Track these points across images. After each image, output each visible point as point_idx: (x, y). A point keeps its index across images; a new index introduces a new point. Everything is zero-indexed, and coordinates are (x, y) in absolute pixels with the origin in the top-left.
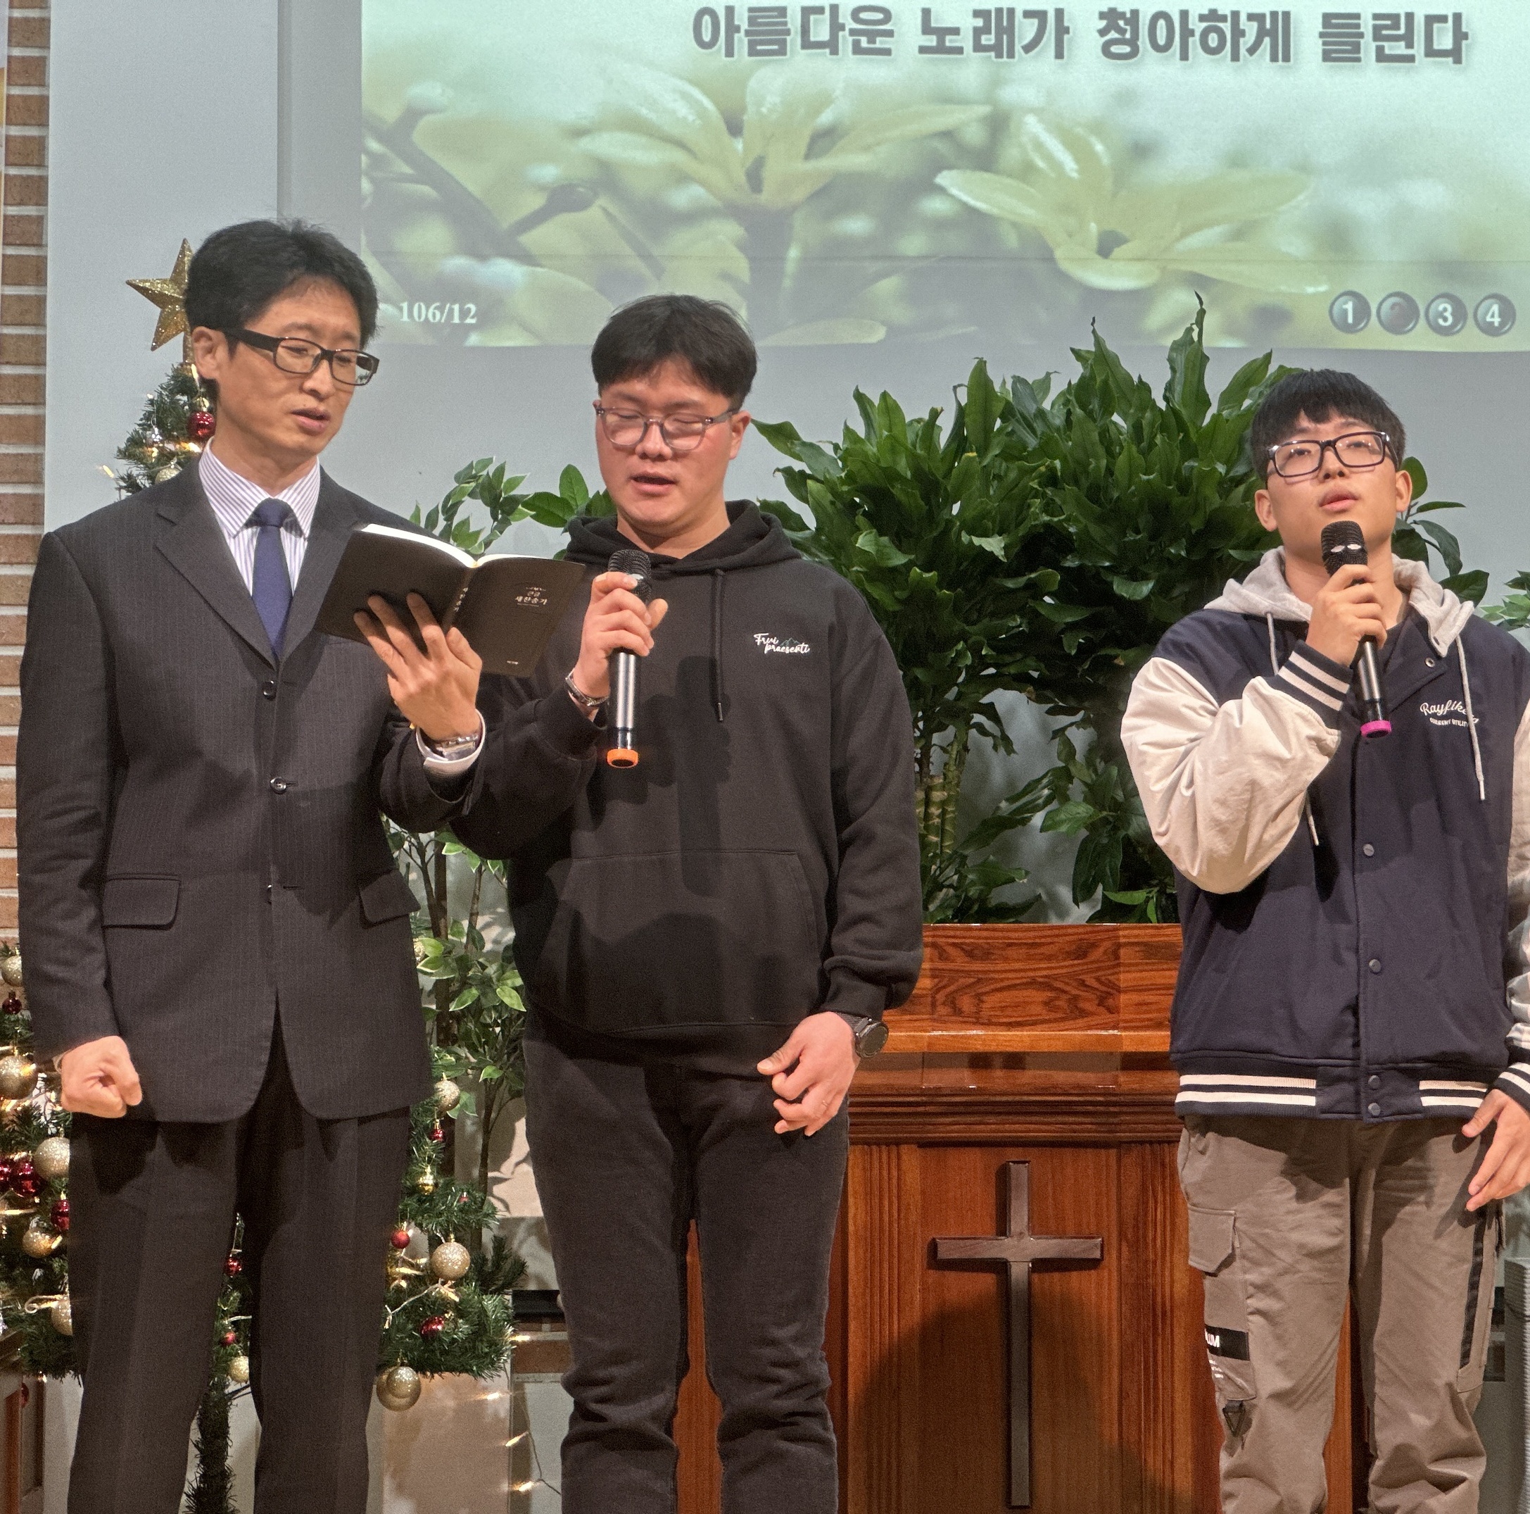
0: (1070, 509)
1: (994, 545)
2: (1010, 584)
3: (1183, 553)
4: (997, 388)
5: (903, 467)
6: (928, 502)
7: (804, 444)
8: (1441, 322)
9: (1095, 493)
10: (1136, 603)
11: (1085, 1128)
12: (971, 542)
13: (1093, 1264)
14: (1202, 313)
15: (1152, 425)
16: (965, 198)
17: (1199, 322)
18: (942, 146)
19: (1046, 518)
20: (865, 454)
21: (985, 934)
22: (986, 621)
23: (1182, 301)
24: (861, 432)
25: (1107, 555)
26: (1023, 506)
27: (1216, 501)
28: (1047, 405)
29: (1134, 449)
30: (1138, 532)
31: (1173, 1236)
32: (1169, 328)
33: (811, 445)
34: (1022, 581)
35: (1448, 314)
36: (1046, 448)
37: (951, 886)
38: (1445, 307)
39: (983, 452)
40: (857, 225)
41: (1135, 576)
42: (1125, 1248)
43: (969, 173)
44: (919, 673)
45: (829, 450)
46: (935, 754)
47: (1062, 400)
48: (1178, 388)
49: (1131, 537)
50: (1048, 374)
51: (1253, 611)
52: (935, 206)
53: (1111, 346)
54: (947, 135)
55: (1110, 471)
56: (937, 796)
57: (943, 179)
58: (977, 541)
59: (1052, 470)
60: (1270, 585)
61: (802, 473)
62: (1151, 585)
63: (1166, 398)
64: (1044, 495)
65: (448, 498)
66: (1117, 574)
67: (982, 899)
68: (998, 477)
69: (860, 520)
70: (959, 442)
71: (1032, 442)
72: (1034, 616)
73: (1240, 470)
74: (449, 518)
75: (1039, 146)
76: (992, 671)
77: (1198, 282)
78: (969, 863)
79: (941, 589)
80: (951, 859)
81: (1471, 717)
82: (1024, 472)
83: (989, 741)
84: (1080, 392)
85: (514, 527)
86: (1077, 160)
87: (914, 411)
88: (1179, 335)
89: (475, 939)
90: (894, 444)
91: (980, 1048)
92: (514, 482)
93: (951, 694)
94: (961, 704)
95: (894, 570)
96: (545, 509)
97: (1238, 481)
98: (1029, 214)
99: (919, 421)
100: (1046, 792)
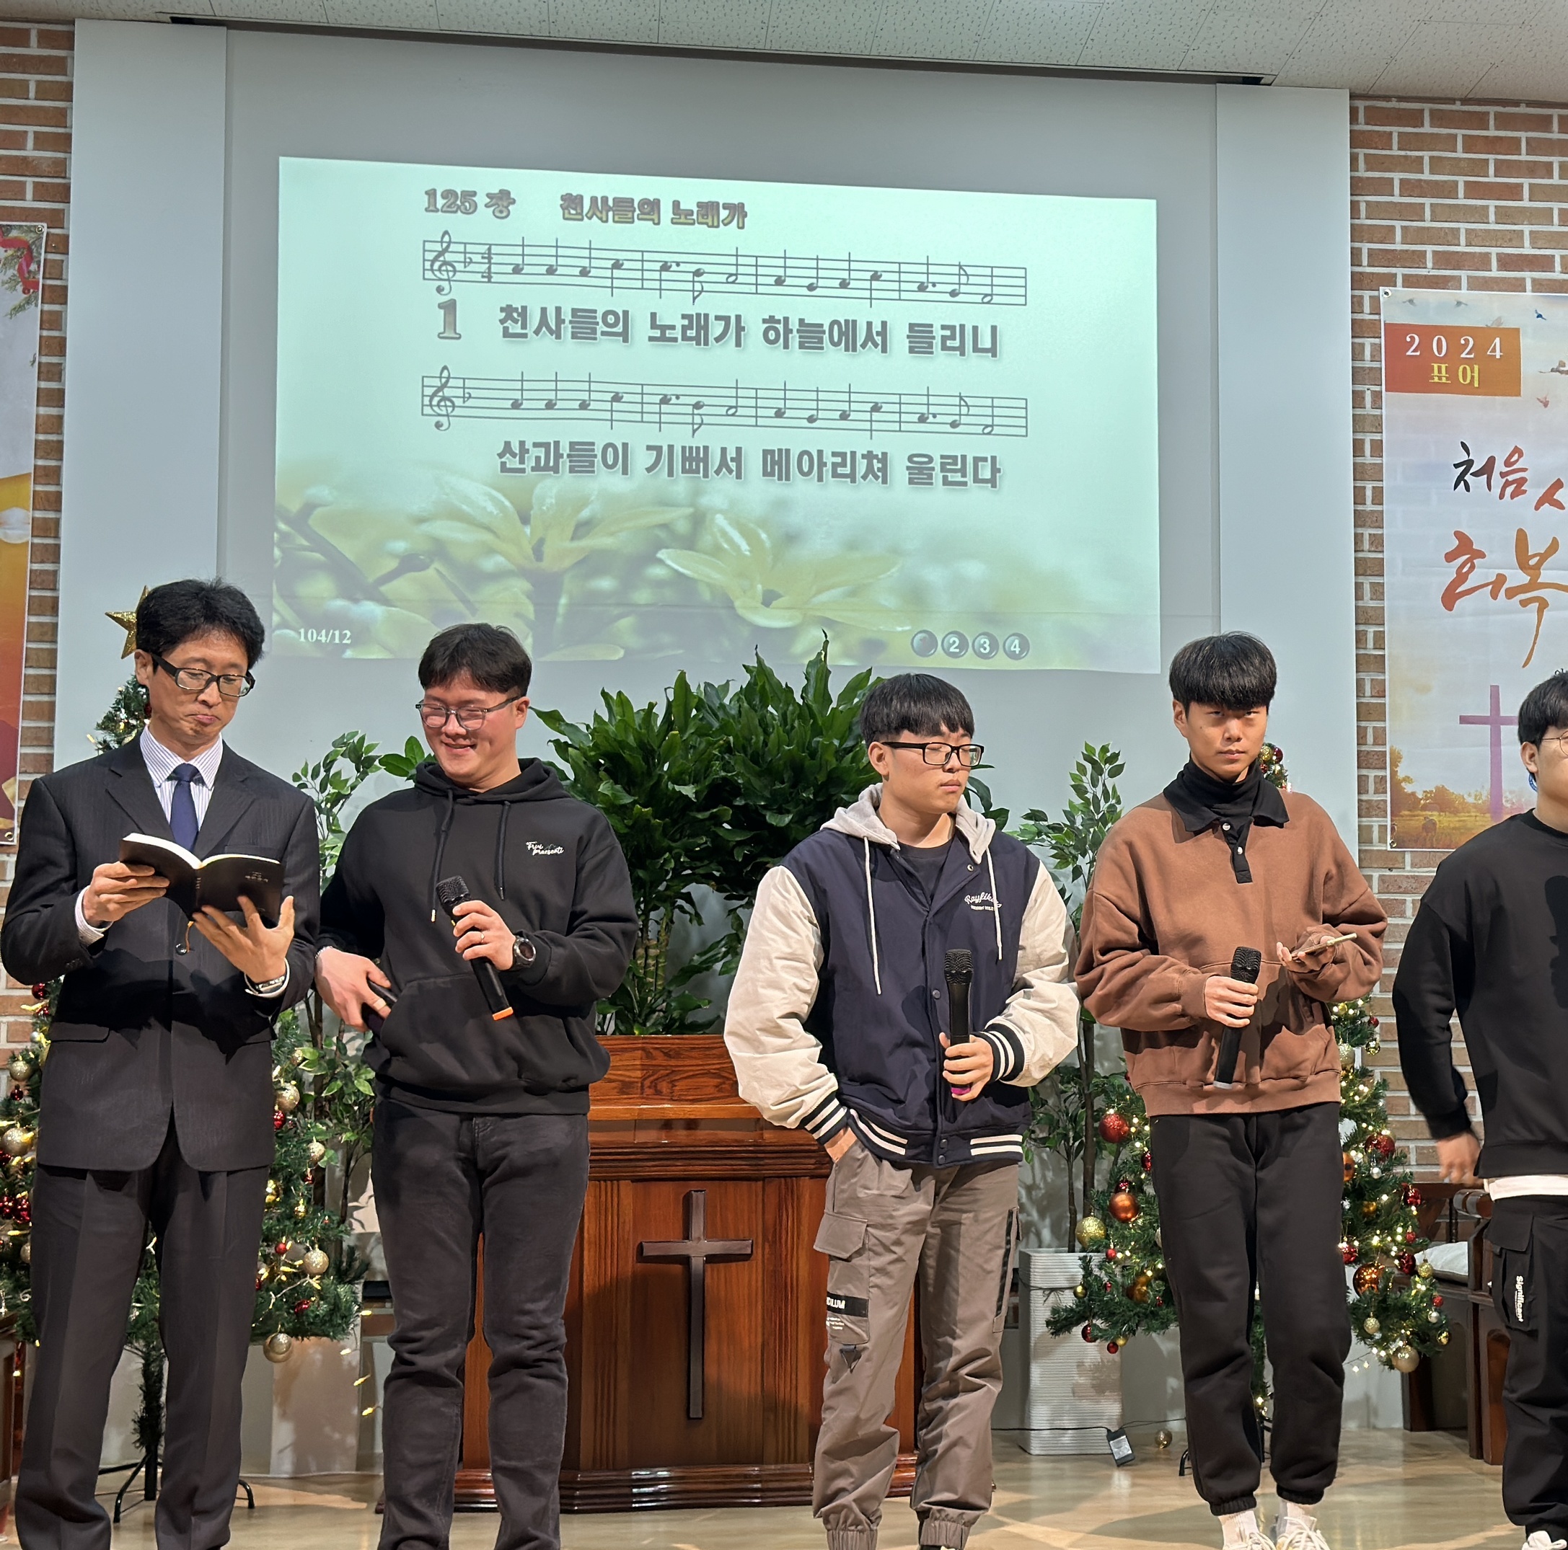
0: (739, 768)
1: (689, 791)
2: (700, 816)
3: (811, 797)
4: (693, 689)
5: (631, 740)
6: (647, 762)
7: (567, 724)
8: (982, 650)
9: (756, 758)
10: (781, 828)
11: (743, 1168)
12: (674, 788)
13: (746, 1257)
14: (827, 642)
15: (793, 714)
16: (676, 567)
17: (825, 648)
18: (662, 534)
19: (723, 774)
20: (607, 731)
21: (677, 1041)
22: (685, 840)
23: (816, 635)
24: (606, 718)
25: (763, 798)
26: (709, 767)
27: (834, 763)
28: (726, 701)
29: (781, 729)
30: (783, 783)
31: (798, 1238)
32: (807, 653)
33: (572, 725)
34: (707, 814)
35: (986, 645)
36: (724, 729)
37: (661, 1010)
38: (984, 640)
39: (682, 731)
40: (605, 584)
41: (781, 811)
42: (767, 1246)
43: (679, 551)
44: (641, 873)
45: (583, 729)
46: (652, 925)
47: (736, 698)
48: (811, 691)
49: (778, 786)
50: (728, 681)
51: (856, 834)
52: (657, 572)
53: (767, 664)
54: (665, 526)
55: (765, 743)
56: (653, 952)
57: (662, 554)
58: (677, 788)
59: (729, 742)
60: (867, 816)
61: (566, 743)
62: (790, 817)
63: (802, 697)
64: (723, 758)
65: (327, 757)
66: (770, 810)
67: (682, 1019)
68: (693, 747)
69: (602, 773)
70: (668, 723)
71: (716, 724)
72: (715, 838)
73: (850, 743)
74: (327, 771)
75: (724, 534)
76: (689, 872)
77: (827, 623)
78: (673, 995)
79: (655, 818)
80: (661, 993)
81: (996, 902)
82: (710, 744)
83: (688, 917)
84: (747, 692)
85: (371, 776)
86: (749, 544)
87: (639, 705)
88: (813, 657)
89: (342, 1048)
90: (625, 725)
91: (672, 1116)
92: (371, 747)
93: (661, 888)
94: (668, 893)
95: (624, 806)
96: (393, 764)
97: (848, 751)
98: (717, 577)
99: (643, 710)
100: (724, 949)
